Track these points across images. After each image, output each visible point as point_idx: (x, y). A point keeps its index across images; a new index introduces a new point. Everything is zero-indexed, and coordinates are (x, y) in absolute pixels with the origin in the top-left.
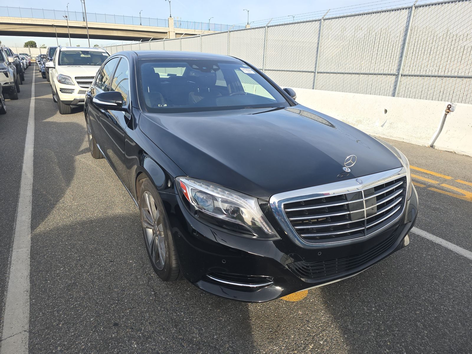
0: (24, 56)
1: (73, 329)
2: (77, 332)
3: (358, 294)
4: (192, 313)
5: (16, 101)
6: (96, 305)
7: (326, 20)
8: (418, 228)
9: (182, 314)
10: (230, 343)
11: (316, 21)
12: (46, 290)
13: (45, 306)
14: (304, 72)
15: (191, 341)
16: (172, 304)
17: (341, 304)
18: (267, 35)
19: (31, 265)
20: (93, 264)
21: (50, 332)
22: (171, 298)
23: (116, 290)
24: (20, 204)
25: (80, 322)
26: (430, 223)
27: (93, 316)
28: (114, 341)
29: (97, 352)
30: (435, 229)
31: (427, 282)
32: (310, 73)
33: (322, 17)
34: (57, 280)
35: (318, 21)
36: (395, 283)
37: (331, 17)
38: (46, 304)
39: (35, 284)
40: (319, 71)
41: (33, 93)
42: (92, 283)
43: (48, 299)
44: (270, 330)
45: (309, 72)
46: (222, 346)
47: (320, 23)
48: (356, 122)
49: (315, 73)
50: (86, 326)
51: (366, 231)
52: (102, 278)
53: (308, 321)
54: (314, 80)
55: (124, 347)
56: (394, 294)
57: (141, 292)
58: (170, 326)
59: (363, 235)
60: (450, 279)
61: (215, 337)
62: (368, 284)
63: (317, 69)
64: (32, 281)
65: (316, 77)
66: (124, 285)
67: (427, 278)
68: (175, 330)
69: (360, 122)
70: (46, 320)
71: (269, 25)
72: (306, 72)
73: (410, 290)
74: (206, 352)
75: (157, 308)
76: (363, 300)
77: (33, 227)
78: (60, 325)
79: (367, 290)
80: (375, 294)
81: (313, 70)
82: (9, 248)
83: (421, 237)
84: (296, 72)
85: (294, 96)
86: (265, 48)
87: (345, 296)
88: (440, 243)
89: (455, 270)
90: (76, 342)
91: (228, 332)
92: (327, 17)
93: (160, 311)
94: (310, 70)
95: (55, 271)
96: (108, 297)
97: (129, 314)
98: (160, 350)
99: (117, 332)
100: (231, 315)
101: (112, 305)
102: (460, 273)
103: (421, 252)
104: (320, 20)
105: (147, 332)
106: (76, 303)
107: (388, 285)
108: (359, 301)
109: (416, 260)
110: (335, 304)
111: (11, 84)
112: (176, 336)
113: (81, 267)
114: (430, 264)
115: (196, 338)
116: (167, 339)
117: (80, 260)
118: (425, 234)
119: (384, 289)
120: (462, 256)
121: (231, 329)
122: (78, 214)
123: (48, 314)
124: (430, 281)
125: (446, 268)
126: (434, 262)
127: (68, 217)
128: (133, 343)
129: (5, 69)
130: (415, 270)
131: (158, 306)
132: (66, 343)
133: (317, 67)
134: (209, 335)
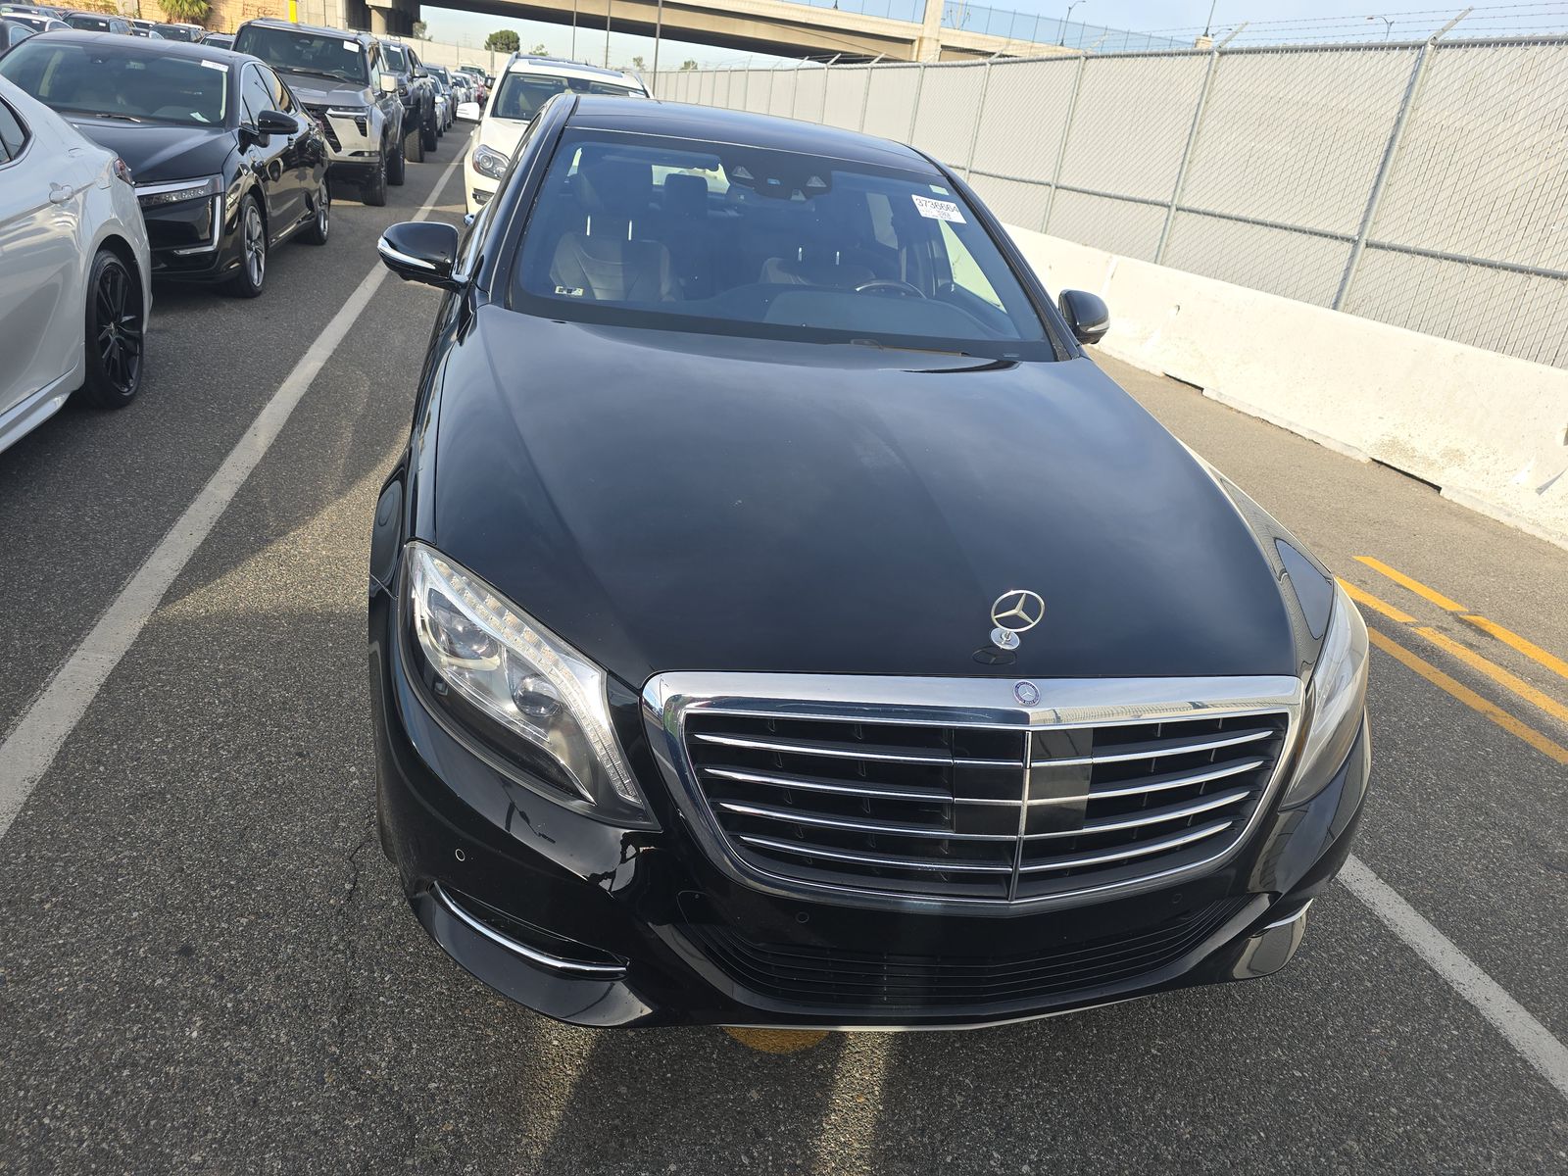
0: (467, 76)
1: (69, 928)
2: (73, 940)
3: (1007, 1095)
4: (417, 985)
5: (375, 210)
6: (172, 876)
7: (1446, 46)
8: (1428, 918)
9: (386, 979)
10: (464, 1120)
11: (1404, 47)
12: (79, 790)
13: (49, 837)
14: (1316, 234)
15: (351, 1076)
16: (379, 939)
17: (919, 1112)
18: (1212, 83)
19: (89, 707)
20: (246, 749)
21: (9, 918)
22: (390, 918)
23: (255, 846)
24: (183, 520)
25: (101, 911)
26: (1493, 912)
27: (145, 905)
28: (150, 1000)
29: (85, 1017)
30: (1498, 943)
31: (1311, 1136)
32: (1338, 243)
33: (1432, 34)
34: (124, 771)
35: (1414, 47)
36: (1179, 1101)
37: (1466, 37)
38: (52, 834)
39: (64, 767)
40: (1376, 239)
41: (435, 194)
42: (207, 806)
43: (67, 820)
44: (617, 1121)
45: (1337, 238)
46: (431, 1121)
47: (1420, 59)
48: (1444, 455)
49: (1355, 243)
50: (108, 931)
51: (1015, 881)
52: (243, 798)
53: (760, 1135)
54: (1348, 269)
55: (160, 1028)
56: (1147, 1139)
57: (319, 874)
58: (327, 1005)
59: (1004, 895)
60: (1422, 1154)
61: (433, 1085)
62: (1066, 1072)
63: (1367, 231)
64: (62, 756)
65: (1357, 259)
66: (285, 838)
67: (1323, 1117)
68: (334, 1023)
69: (1455, 456)
70: (23, 880)
71: (1228, 46)
72: (1326, 236)
73: (1220, 1146)
74: (373, 1125)
75: (330, 936)
76: (1009, 1125)
77: (170, 597)
78: (47, 906)
79: (1049, 1094)
80: (1069, 1115)
81: (1353, 233)
82: (74, 641)
83: (1416, 955)
84: (1286, 233)
85: (1102, 322)
86: (1196, 129)
87: (951, 1089)
88: (1479, 1003)
89: (1469, 1125)
90: (54, 967)
91: (481, 1082)
92: (1451, 36)
93: (331, 949)
94: (1340, 232)
95: (138, 741)
96: (221, 861)
97: (242, 931)
98: (249, 1071)
99: (173, 977)
100: (528, 1028)
101: (214, 888)
102: (1484, 1146)
103: (1370, 1013)
104: (1420, 47)
105: (254, 1001)
106: (127, 853)
107: (1146, 1098)
108: (992, 1125)
109: (1329, 1037)
110: (895, 1105)
111: (370, 156)
112: (323, 1046)
113: (210, 749)
114: (1378, 1069)
115: (375, 1068)
116: (293, 1043)
117: (221, 726)
118: (1439, 948)
119: (1118, 1108)
120: (1541, 1079)
121: (496, 1076)
122: (309, 587)
123: (39, 864)
124: (1330, 1135)
125: (1436, 1107)
126: (1395, 1069)
127: (276, 589)
128: (195, 1022)
129: (360, 108)
130: (1298, 1074)
131: (334, 931)
132: (26, 962)
133: (1370, 224)
134: (418, 1072)
